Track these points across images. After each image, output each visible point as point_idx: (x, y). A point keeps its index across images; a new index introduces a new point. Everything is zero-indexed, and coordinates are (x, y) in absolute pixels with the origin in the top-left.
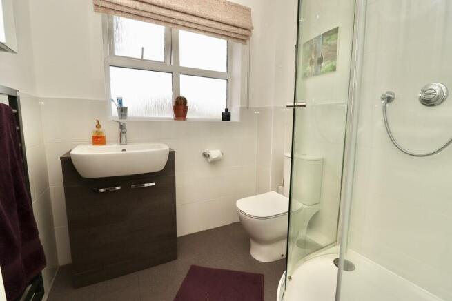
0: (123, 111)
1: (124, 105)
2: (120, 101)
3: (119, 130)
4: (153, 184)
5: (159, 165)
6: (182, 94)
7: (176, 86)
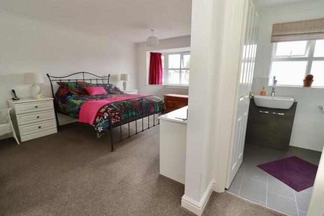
0: (275, 82)
1: (276, 79)
2: (274, 78)
3: (272, 90)
4: (283, 114)
5: (288, 106)
6: (311, 73)
7: (309, 67)
